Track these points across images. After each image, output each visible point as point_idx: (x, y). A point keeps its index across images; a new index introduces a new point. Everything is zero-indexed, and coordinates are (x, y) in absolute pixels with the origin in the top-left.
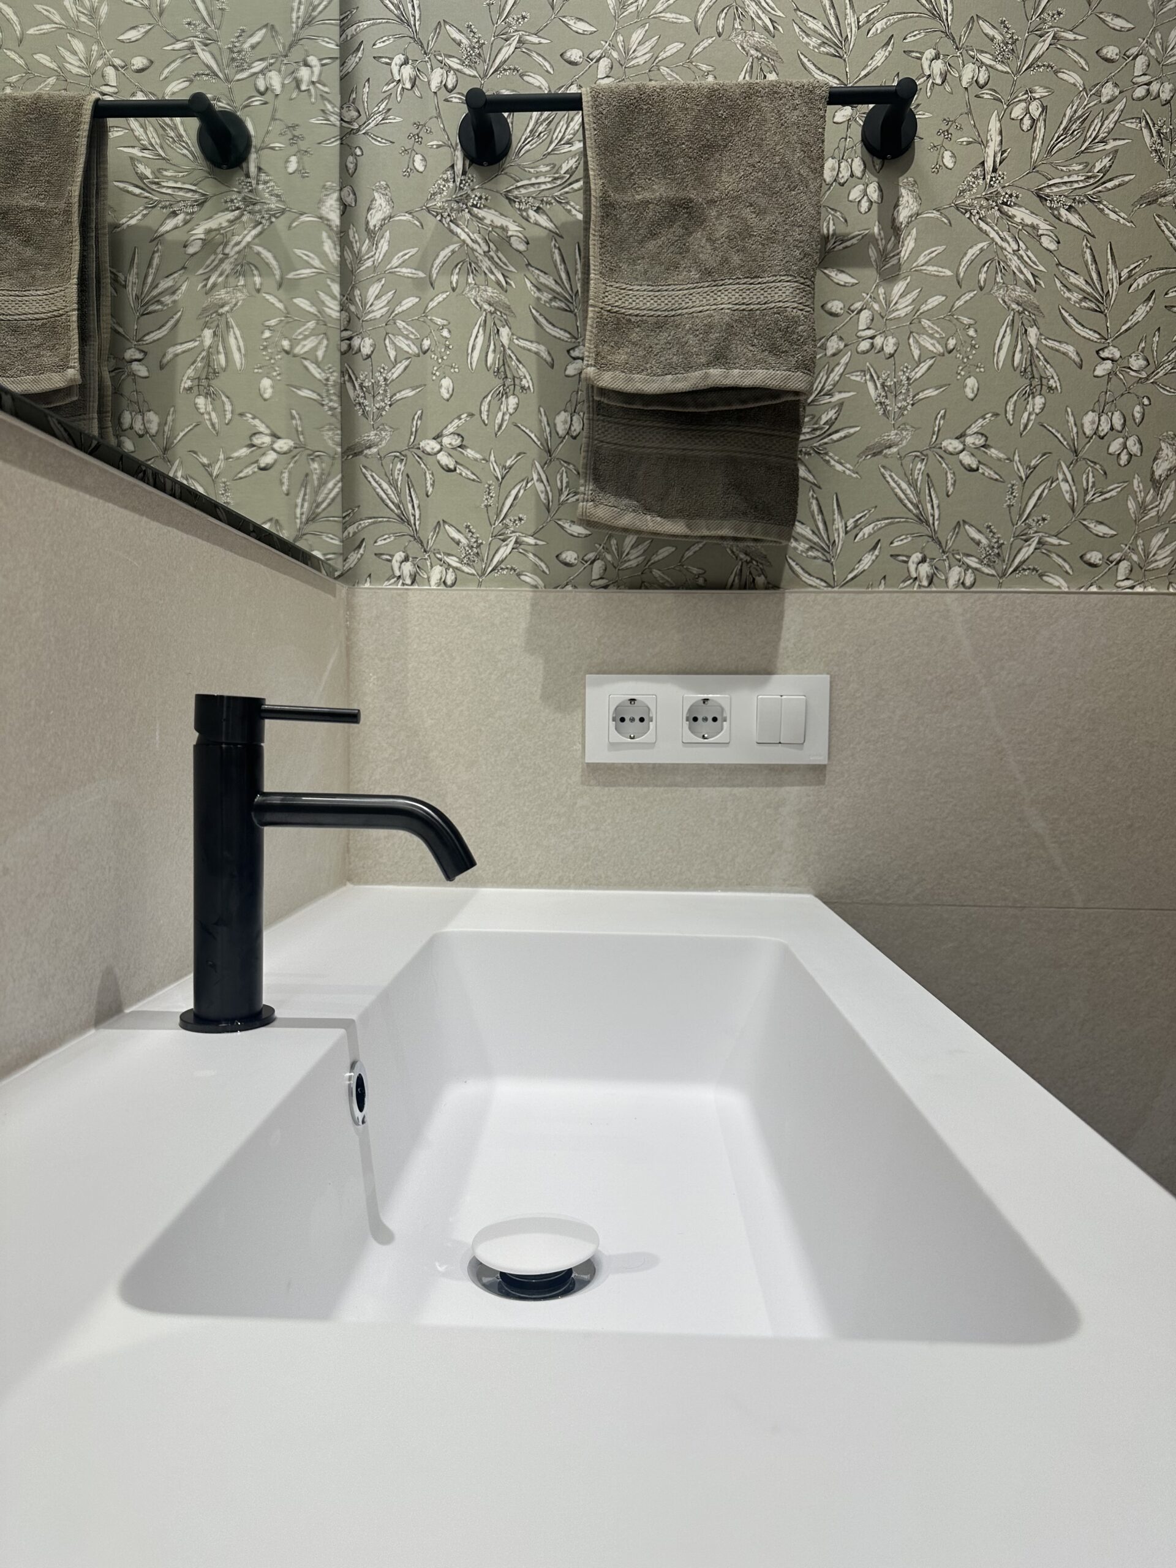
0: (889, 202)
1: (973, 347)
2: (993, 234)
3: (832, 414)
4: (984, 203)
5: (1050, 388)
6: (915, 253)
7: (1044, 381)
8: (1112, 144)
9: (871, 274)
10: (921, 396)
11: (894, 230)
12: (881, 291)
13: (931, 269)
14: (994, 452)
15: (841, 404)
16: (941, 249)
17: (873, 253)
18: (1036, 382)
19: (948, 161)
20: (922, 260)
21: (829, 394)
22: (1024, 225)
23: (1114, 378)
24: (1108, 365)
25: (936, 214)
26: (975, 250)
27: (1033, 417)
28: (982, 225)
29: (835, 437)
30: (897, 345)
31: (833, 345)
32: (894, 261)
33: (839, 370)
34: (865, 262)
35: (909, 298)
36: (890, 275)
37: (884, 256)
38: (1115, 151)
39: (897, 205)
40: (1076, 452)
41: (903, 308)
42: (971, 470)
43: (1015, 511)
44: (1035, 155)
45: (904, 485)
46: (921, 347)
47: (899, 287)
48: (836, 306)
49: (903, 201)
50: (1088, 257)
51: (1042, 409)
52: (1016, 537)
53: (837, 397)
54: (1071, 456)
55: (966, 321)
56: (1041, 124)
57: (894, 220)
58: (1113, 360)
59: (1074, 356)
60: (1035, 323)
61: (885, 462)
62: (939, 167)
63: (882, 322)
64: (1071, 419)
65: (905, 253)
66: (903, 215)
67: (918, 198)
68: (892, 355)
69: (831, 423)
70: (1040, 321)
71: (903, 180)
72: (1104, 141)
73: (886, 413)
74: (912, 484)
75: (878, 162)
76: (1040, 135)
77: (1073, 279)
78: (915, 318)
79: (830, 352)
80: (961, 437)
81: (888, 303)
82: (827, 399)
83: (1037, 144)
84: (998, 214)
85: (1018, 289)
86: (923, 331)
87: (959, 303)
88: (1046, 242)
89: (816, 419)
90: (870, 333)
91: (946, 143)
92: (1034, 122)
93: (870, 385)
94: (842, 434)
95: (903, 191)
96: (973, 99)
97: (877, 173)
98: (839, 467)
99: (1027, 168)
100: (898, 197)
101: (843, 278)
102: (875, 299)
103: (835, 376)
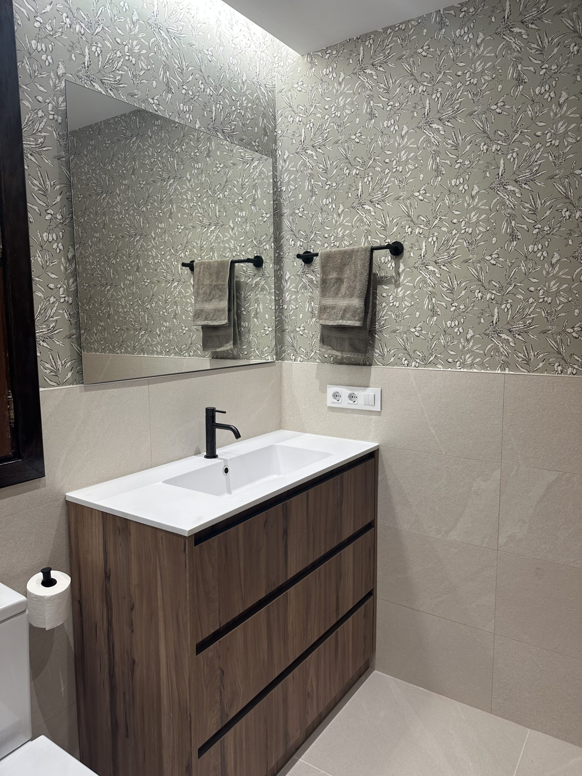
0: (397, 267)
6: (404, 280)
9: (393, 286)
11: (399, 274)
31: (384, 304)
34: (391, 283)
35: (402, 292)
36: (397, 286)
37: (396, 281)
41: (401, 294)
47: (400, 289)
48: (384, 295)
61: (396, 334)
62: (410, 256)
63: (396, 298)
65: (401, 280)
66: (401, 270)
73: (396, 322)
78: (403, 297)
89: (380, 323)
101: (386, 287)
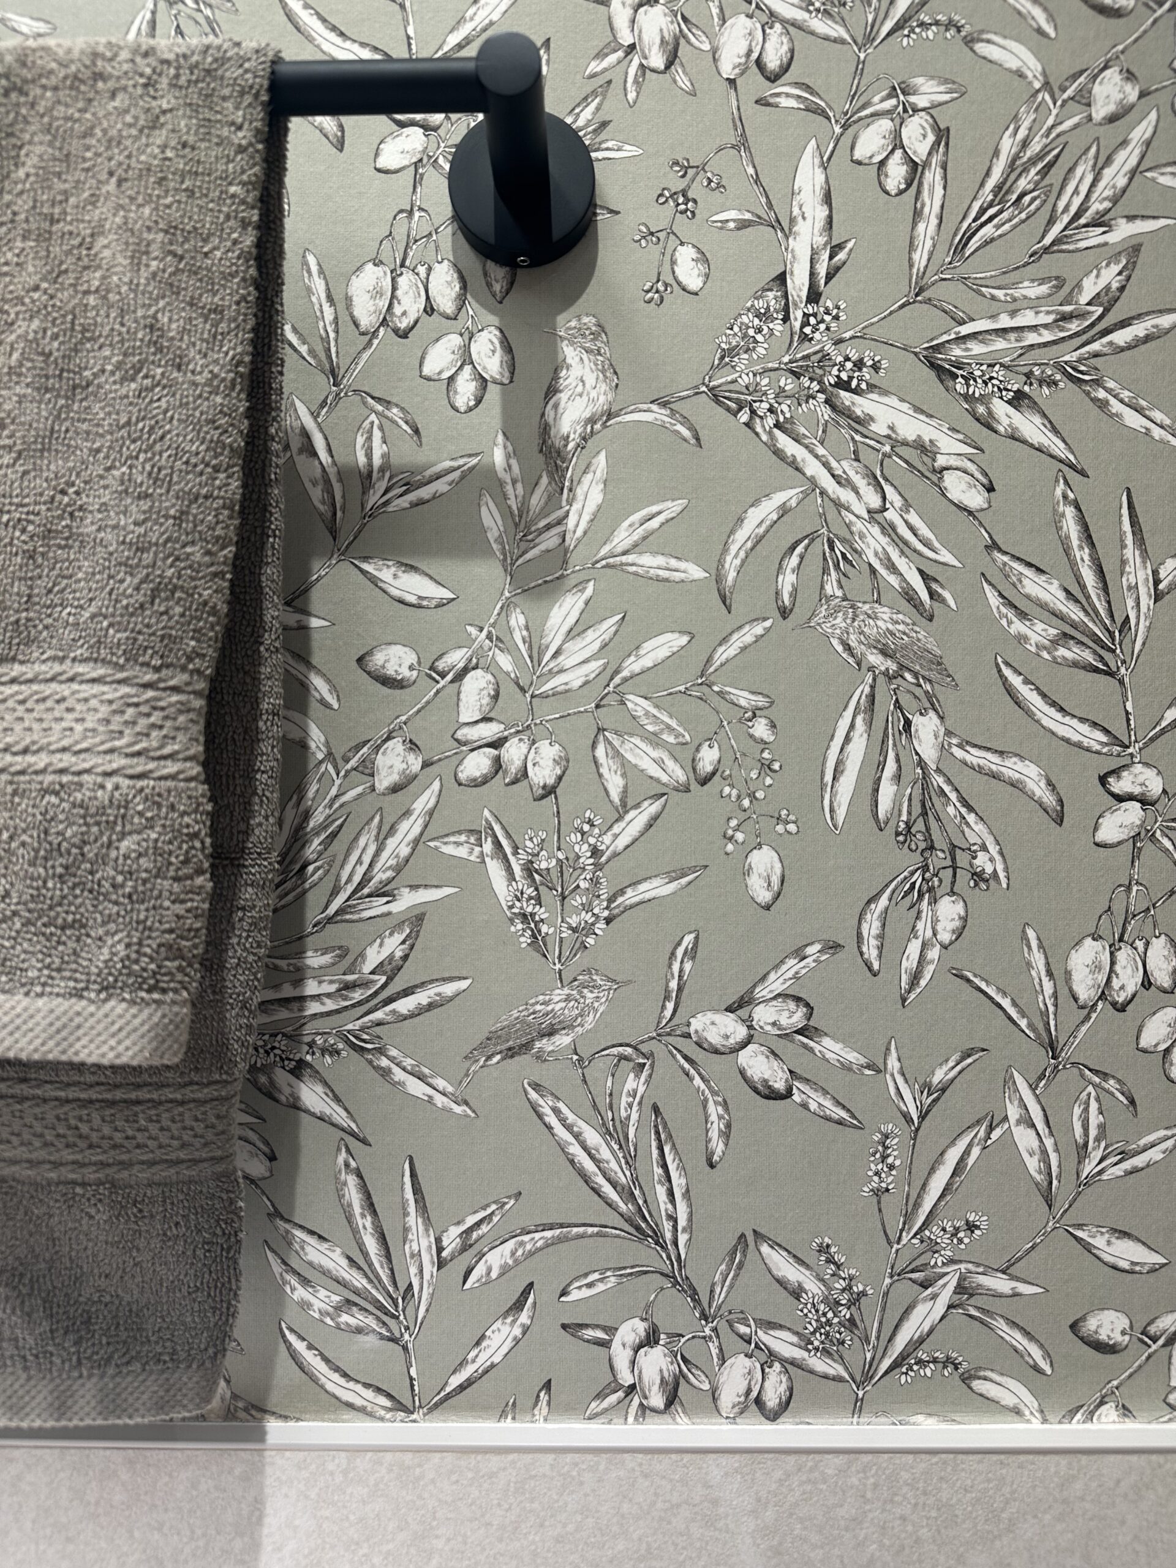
1: (766, 767)
2: (813, 468)
3: (393, 945)
4: (788, 383)
5: (978, 876)
7: (962, 859)
8: (1123, 231)
10: (631, 896)
12: (517, 619)
13: (649, 561)
14: (831, 1048)
15: (417, 919)
16: (673, 508)
17: (491, 519)
18: (939, 859)
19: (689, 273)
20: (623, 537)
21: (385, 892)
22: (898, 443)
23: (1148, 848)
24: (1132, 813)
25: (658, 414)
26: (767, 510)
27: (934, 954)
28: (784, 441)
29: (404, 1006)
30: (564, 762)
32: (549, 541)
33: (410, 828)
38: (1134, 249)
39: (552, 390)
40: (1052, 1047)
42: (772, 1095)
43: (893, 1205)
44: (920, 258)
45: (592, 1137)
46: (627, 769)
49: (569, 379)
50: (1071, 527)
51: (959, 933)
52: (898, 1275)
53: (407, 900)
54: (1041, 1058)
55: (745, 699)
56: (933, 177)
57: (545, 430)
58: (1144, 801)
59: (1039, 789)
60: (932, 704)
64: (1038, 960)
67: (611, 370)
68: (549, 791)
69: (391, 968)
70: (945, 695)
71: (567, 322)
72: (1101, 222)
74: (614, 1132)
75: (498, 273)
76: (933, 201)
77: (1034, 586)
79: (383, 782)
80: (741, 1005)
81: (536, 652)
82: (378, 906)
83: (926, 229)
84: (826, 413)
85: (884, 612)
86: (633, 727)
87: (724, 653)
88: (959, 488)
90: (489, 731)
91: (682, 225)
92: (915, 170)
93: (494, 868)
94: (422, 998)
95: (570, 353)
96: (750, 110)
97: (498, 302)
98: (416, 1087)
99: (901, 291)
100: (557, 368)
102: (499, 641)
103: (398, 845)
